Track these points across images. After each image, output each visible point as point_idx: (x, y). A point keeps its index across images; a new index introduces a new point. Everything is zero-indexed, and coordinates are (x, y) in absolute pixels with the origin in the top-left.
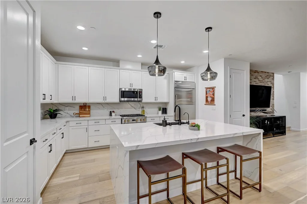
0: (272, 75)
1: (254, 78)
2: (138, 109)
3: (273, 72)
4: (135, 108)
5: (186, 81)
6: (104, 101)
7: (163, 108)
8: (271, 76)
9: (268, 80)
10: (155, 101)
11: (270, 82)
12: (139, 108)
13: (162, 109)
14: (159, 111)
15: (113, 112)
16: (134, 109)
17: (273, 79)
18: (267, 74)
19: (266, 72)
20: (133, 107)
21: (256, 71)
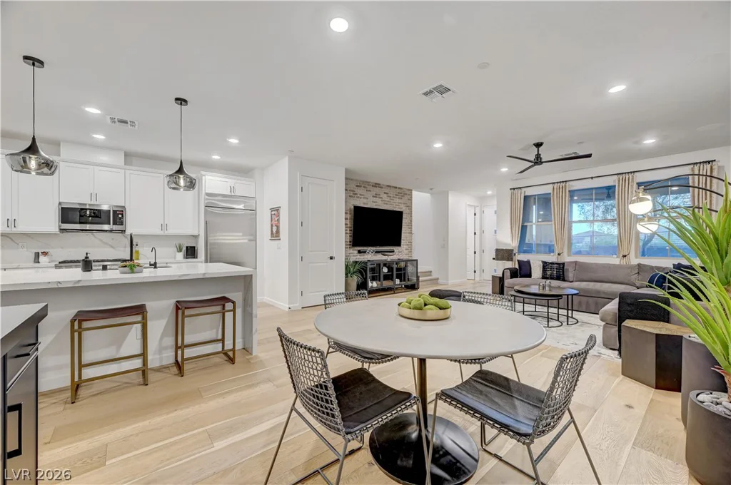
0: (408, 193)
1: (373, 196)
2: (123, 249)
3: (411, 188)
4: (112, 247)
5: (233, 194)
6: (8, 229)
7: (187, 247)
8: (406, 194)
9: (400, 201)
10: (162, 233)
11: (404, 204)
12: (125, 247)
13: (184, 249)
14: (178, 253)
15: (45, 253)
16: (112, 249)
17: (410, 199)
18: (398, 191)
19: (396, 188)
20: (106, 244)
21: (376, 184)
